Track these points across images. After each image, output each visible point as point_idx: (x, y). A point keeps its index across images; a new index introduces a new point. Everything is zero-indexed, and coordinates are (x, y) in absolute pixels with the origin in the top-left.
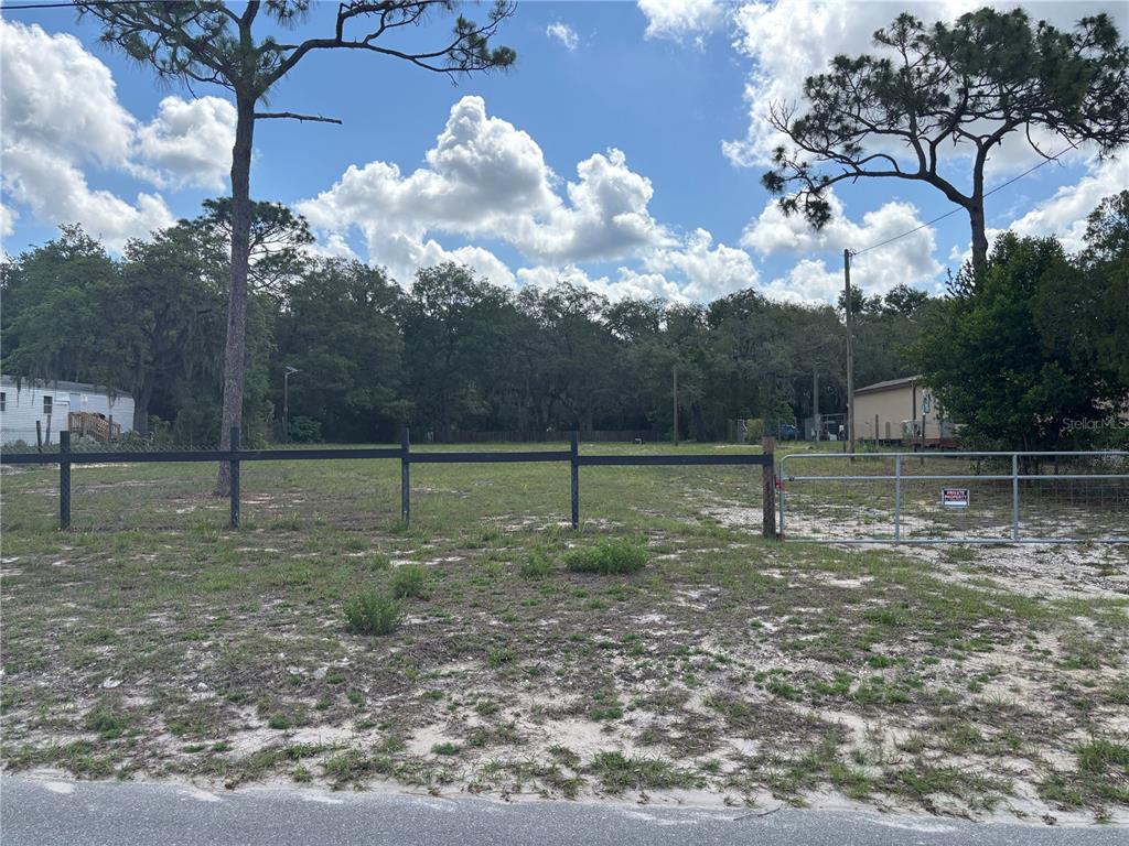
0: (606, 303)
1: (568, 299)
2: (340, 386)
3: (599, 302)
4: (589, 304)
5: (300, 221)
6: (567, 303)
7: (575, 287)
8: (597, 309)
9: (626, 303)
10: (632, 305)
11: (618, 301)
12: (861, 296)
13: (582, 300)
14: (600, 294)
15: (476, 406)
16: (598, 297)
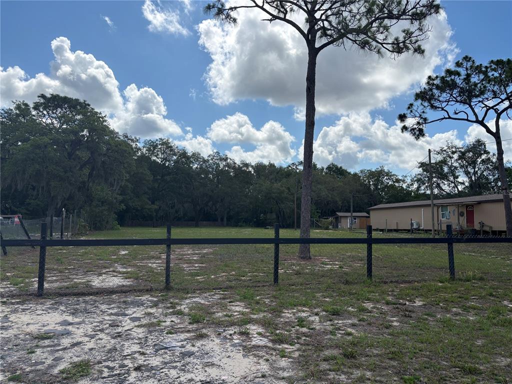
16: (231, 160)
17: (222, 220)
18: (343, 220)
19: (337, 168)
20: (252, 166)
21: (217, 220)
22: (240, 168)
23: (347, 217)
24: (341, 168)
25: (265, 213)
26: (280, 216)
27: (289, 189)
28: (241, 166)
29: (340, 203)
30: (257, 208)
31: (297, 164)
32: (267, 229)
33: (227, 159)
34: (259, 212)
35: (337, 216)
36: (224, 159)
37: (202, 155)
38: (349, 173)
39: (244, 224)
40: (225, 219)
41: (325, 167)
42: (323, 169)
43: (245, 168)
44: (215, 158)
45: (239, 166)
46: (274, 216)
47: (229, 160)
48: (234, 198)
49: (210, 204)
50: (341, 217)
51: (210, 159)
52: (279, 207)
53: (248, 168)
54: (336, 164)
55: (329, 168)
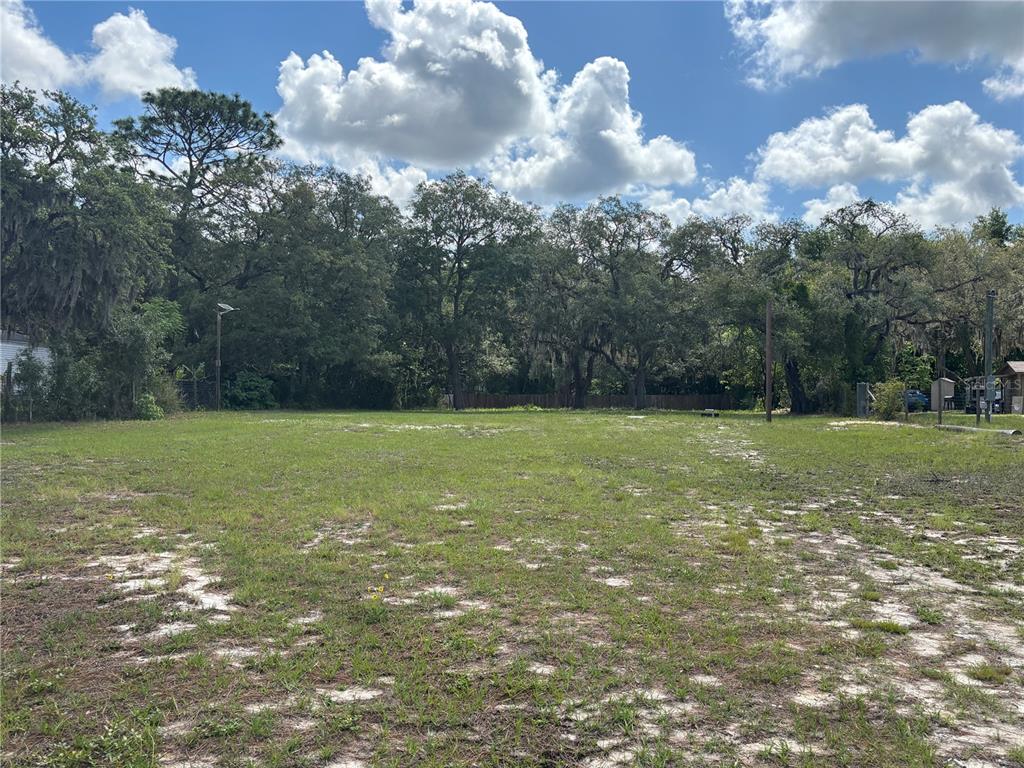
0: (666, 224)
1: (614, 220)
2: (299, 332)
3: (656, 224)
4: (643, 226)
5: (265, 121)
6: (613, 226)
7: (624, 204)
8: (654, 234)
9: (693, 225)
10: (701, 227)
11: (684, 222)
12: (1004, 223)
13: (634, 221)
14: (658, 214)
15: (500, 363)
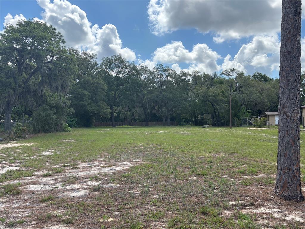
0: (175, 73)
16: (172, 71)
17: (166, 120)
18: (271, 118)
19: (261, 76)
20: (190, 75)
21: (162, 121)
22: (180, 77)
23: (274, 115)
24: (265, 75)
25: (202, 114)
26: (215, 116)
27: (223, 92)
28: (181, 75)
29: (269, 103)
30: (195, 110)
31: (229, 71)
32: (204, 127)
33: (169, 70)
34: (197, 113)
35: (266, 115)
36: (166, 70)
37: (148, 68)
38: (272, 80)
39: (185, 123)
40: (169, 120)
41: (251, 75)
42: (249, 76)
43: (183, 78)
44: (159, 70)
45: (179, 75)
46: (210, 116)
47: (170, 71)
48: (175, 102)
49: (157, 108)
50: (269, 115)
51: (155, 70)
52: (214, 108)
53: (186, 77)
54: (260, 72)
55: (255, 76)
